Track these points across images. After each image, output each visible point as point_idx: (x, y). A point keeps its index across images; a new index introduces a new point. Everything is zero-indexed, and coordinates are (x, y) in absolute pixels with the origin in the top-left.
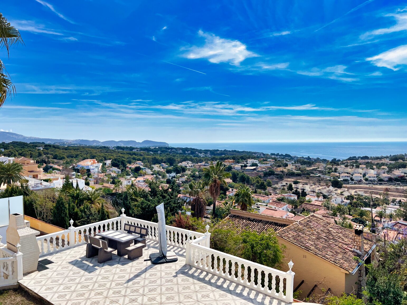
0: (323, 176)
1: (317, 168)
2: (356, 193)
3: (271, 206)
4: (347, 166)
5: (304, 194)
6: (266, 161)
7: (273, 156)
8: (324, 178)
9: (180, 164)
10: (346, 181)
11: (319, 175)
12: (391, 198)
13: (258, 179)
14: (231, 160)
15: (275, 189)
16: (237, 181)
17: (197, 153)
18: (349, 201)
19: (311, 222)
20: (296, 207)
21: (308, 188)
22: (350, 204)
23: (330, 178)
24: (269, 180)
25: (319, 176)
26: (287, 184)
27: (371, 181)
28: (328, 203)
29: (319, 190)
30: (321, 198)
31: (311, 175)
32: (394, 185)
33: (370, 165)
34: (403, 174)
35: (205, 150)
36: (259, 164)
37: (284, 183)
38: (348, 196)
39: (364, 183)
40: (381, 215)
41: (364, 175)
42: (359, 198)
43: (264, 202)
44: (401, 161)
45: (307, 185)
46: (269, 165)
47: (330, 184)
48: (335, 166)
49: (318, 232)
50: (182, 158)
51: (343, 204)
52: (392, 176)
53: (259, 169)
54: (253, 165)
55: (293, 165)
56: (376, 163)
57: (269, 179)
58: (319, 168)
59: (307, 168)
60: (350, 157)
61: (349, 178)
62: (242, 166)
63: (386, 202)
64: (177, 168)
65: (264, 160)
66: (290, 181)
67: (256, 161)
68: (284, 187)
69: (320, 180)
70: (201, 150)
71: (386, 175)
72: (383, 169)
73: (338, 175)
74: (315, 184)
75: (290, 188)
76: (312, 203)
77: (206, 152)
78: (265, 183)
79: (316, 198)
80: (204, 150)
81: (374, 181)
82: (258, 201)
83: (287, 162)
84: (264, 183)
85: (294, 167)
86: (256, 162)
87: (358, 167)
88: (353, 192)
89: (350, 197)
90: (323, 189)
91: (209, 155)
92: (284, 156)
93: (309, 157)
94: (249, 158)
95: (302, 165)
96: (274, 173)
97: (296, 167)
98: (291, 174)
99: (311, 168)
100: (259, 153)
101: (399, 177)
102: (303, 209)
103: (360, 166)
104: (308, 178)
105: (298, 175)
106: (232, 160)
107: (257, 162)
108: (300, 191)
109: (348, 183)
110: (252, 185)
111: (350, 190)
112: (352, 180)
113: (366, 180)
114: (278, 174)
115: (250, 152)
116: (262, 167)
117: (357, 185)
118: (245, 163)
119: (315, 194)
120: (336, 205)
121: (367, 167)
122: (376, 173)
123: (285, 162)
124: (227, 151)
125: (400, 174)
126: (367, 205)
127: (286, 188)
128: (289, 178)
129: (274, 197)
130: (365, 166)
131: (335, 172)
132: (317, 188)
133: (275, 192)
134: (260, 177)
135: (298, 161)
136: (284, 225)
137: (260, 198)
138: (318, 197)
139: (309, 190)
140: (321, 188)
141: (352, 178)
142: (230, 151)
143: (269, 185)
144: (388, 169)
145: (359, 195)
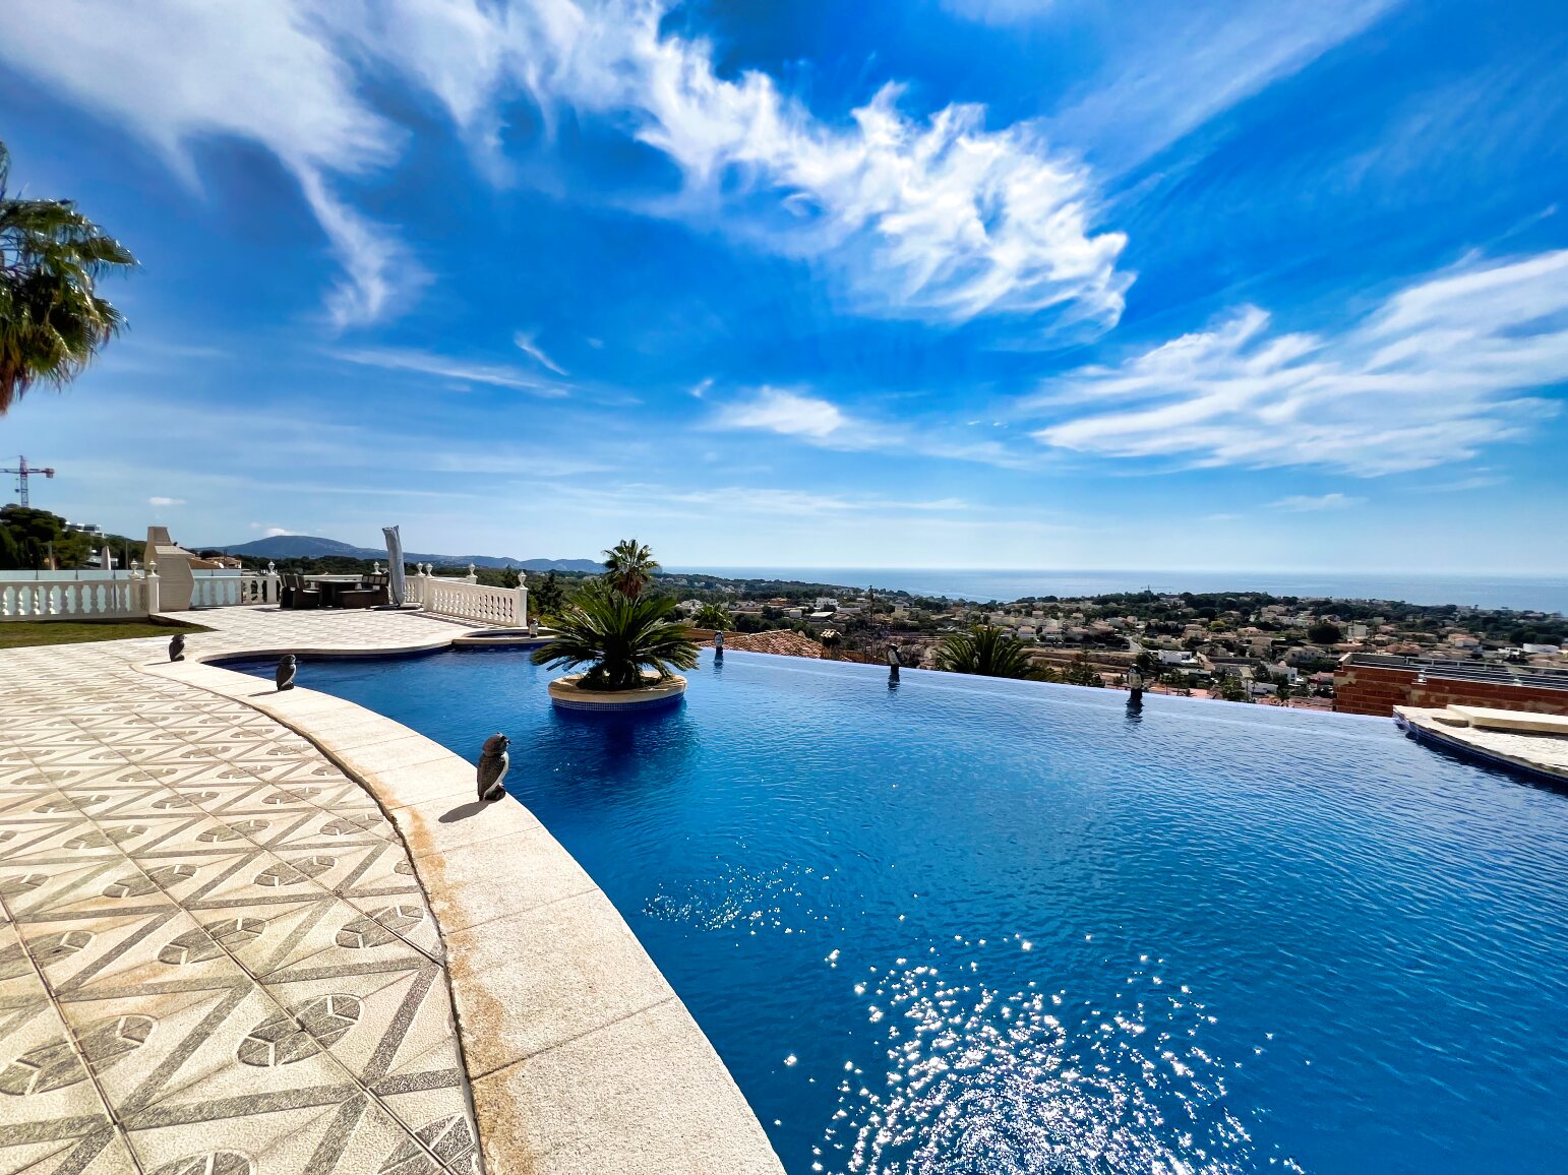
1: (951, 618)
7: (869, 593)
11: (954, 628)
14: (783, 600)
17: (718, 585)
25: (954, 632)
27: (1051, 641)
32: (1094, 648)
33: (1052, 612)
34: (1111, 628)
35: (736, 581)
36: (838, 608)
39: (1038, 645)
41: (1039, 630)
46: (858, 610)
50: (684, 595)
52: (1091, 632)
53: (838, 617)
54: (827, 608)
55: (905, 610)
59: (933, 616)
62: (804, 611)
65: (850, 601)
67: (834, 602)
71: (1079, 629)
72: (1076, 618)
80: (733, 581)
81: (1057, 640)
83: (894, 606)
85: (907, 614)
86: (834, 604)
87: (1029, 614)
91: (741, 590)
92: (893, 593)
94: (821, 596)
95: (924, 610)
97: (911, 613)
99: (940, 617)
101: (1103, 634)
103: (1034, 612)
105: (914, 629)
106: (786, 600)
107: (836, 604)
113: (1043, 639)
115: (825, 585)
116: (843, 612)
118: (812, 605)
121: (1046, 615)
122: (1061, 626)
124: (781, 582)
125: (1105, 628)
130: (1042, 613)
135: (916, 604)
144: (1084, 618)
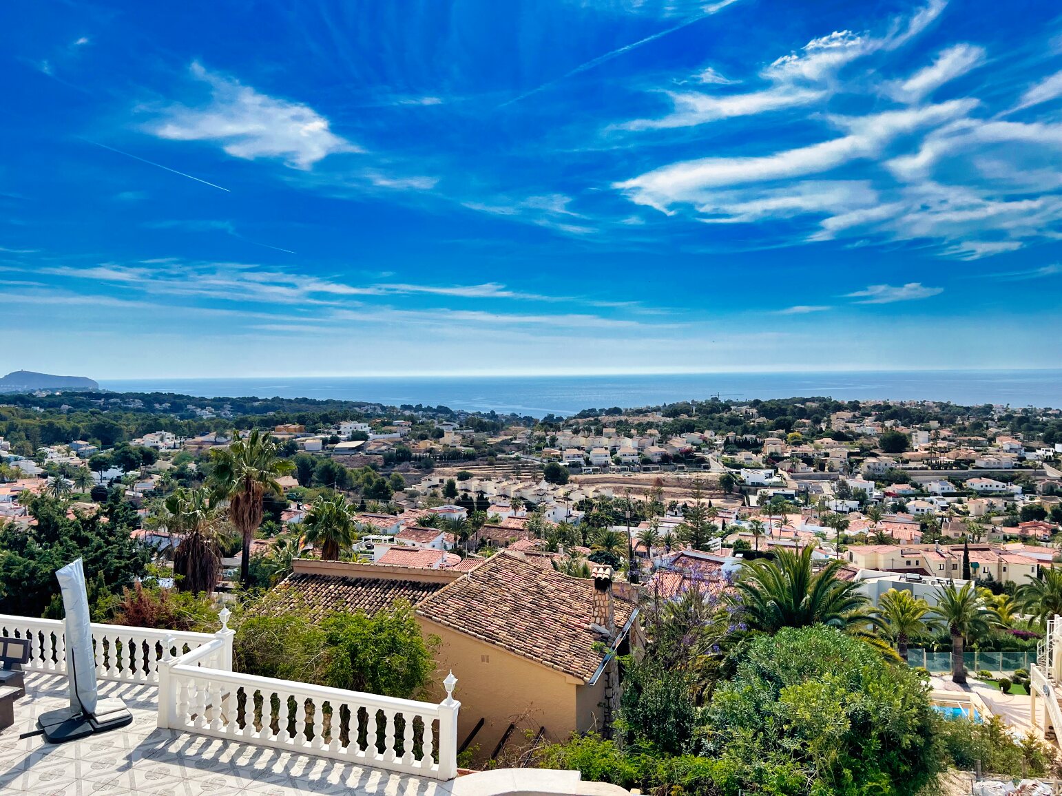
0: (525, 456)
1: (511, 440)
2: (597, 495)
3: (402, 540)
4: (576, 432)
5: (484, 504)
6: (390, 424)
7: (407, 413)
8: (527, 462)
9: (138, 440)
10: (575, 466)
11: (516, 454)
12: (667, 501)
13: (368, 473)
14: (293, 427)
15: (413, 495)
16: (312, 481)
17: (190, 407)
18: (582, 514)
19: (499, 571)
20: (465, 537)
21: (491, 489)
22: (586, 519)
23: (542, 461)
24: (399, 473)
25: (518, 458)
26: (441, 481)
27: (626, 463)
28: (537, 522)
29: (518, 490)
30: (522, 511)
31: (499, 456)
32: (673, 470)
33: (623, 429)
34: (688, 446)
35: (215, 400)
36: (370, 435)
37: (436, 481)
38: (581, 502)
39: (614, 469)
40: (648, 541)
42: (605, 504)
43: (385, 533)
44: (684, 417)
45: (490, 480)
46: (397, 436)
47: (541, 475)
48: (551, 434)
49: (514, 595)
50: (143, 425)
51: (570, 520)
52: (669, 452)
53: (372, 448)
54: (354, 438)
55: (456, 434)
56: (636, 422)
57: (397, 471)
58: (515, 438)
59: (490, 439)
60: (584, 411)
61: (582, 460)
62: (325, 442)
63: (658, 509)
64: (126, 453)
65: (384, 424)
66: (450, 472)
67: (363, 427)
68: (436, 489)
69: (518, 468)
70: (203, 399)
72: (651, 435)
73: (558, 453)
74: (508, 478)
75: (450, 491)
76: (501, 524)
77: (218, 403)
78: (388, 483)
79: (511, 512)
80: (211, 400)
81: (634, 463)
82: (370, 531)
83: (441, 427)
84: (384, 482)
85: (459, 438)
86: (364, 430)
87: (599, 433)
88: (590, 492)
89: (585, 505)
90: (526, 488)
91: (227, 413)
92: (434, 410)
93: (493, 412)
94: (344, 418)
95: (477, 431)
96: (410, 454)
97: (464, 437)
98: (452, 457)
99: (499, 440)
100: (371, 404)
101: (681, 453)
102: (482, 540)
103: (604, 430)
104: (491, 464)
105: (469, 457)
106: (297, 426)
107: (367, 429)
108: (474, 497)
109: (581, 472)
110: (352, 489)
111: (585, 488)
112: (588, 463)
113: (618, 462)
114: (420, 459)
115: (346, 402)
116: (379, 442)
117: (598, 476)
118: (335, 432)
119: (508, 502)
120: (556, 526)
121: (618, 434)
122: (637, 446)
123: (436, 426)
124: (282, 399)
125: (682, 445)
126: (619, 520)
127: (439, 491)
128: (448, 466)
129: (410, 517)
130: (614, 430)
131: (553, 446)
132: (513, 488)
133: (413, 505)
134: (374, 467)
135: (467, 424)
136: (436, 587)
137: (376, 523)
138: (515, 507)
139: (495, 492)
140: (521, 485)
141: (588, 458)
142: (290, 401)
143: (399, 486)
144: (659, 435)
145: (602, 497)
